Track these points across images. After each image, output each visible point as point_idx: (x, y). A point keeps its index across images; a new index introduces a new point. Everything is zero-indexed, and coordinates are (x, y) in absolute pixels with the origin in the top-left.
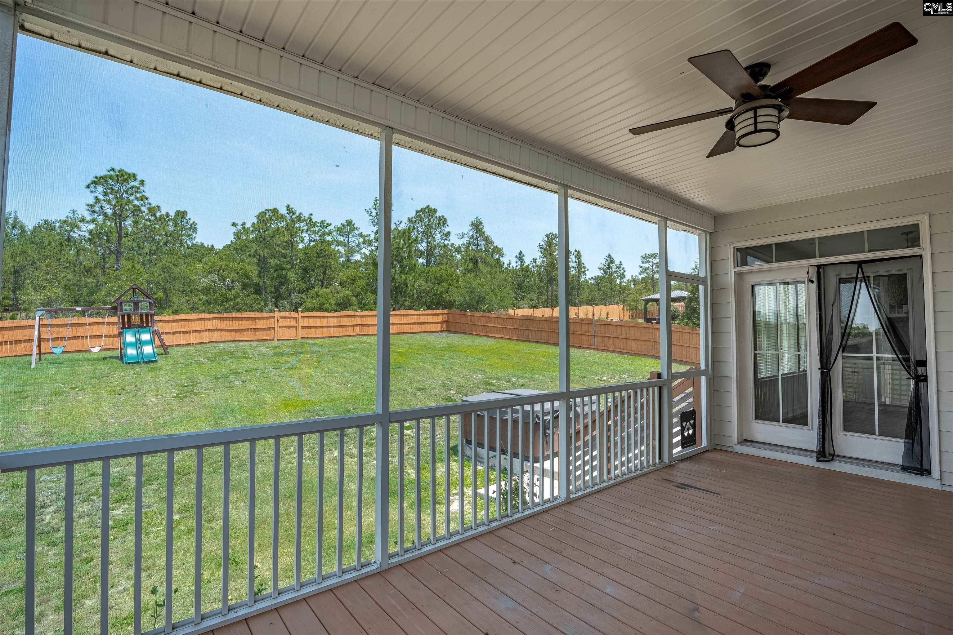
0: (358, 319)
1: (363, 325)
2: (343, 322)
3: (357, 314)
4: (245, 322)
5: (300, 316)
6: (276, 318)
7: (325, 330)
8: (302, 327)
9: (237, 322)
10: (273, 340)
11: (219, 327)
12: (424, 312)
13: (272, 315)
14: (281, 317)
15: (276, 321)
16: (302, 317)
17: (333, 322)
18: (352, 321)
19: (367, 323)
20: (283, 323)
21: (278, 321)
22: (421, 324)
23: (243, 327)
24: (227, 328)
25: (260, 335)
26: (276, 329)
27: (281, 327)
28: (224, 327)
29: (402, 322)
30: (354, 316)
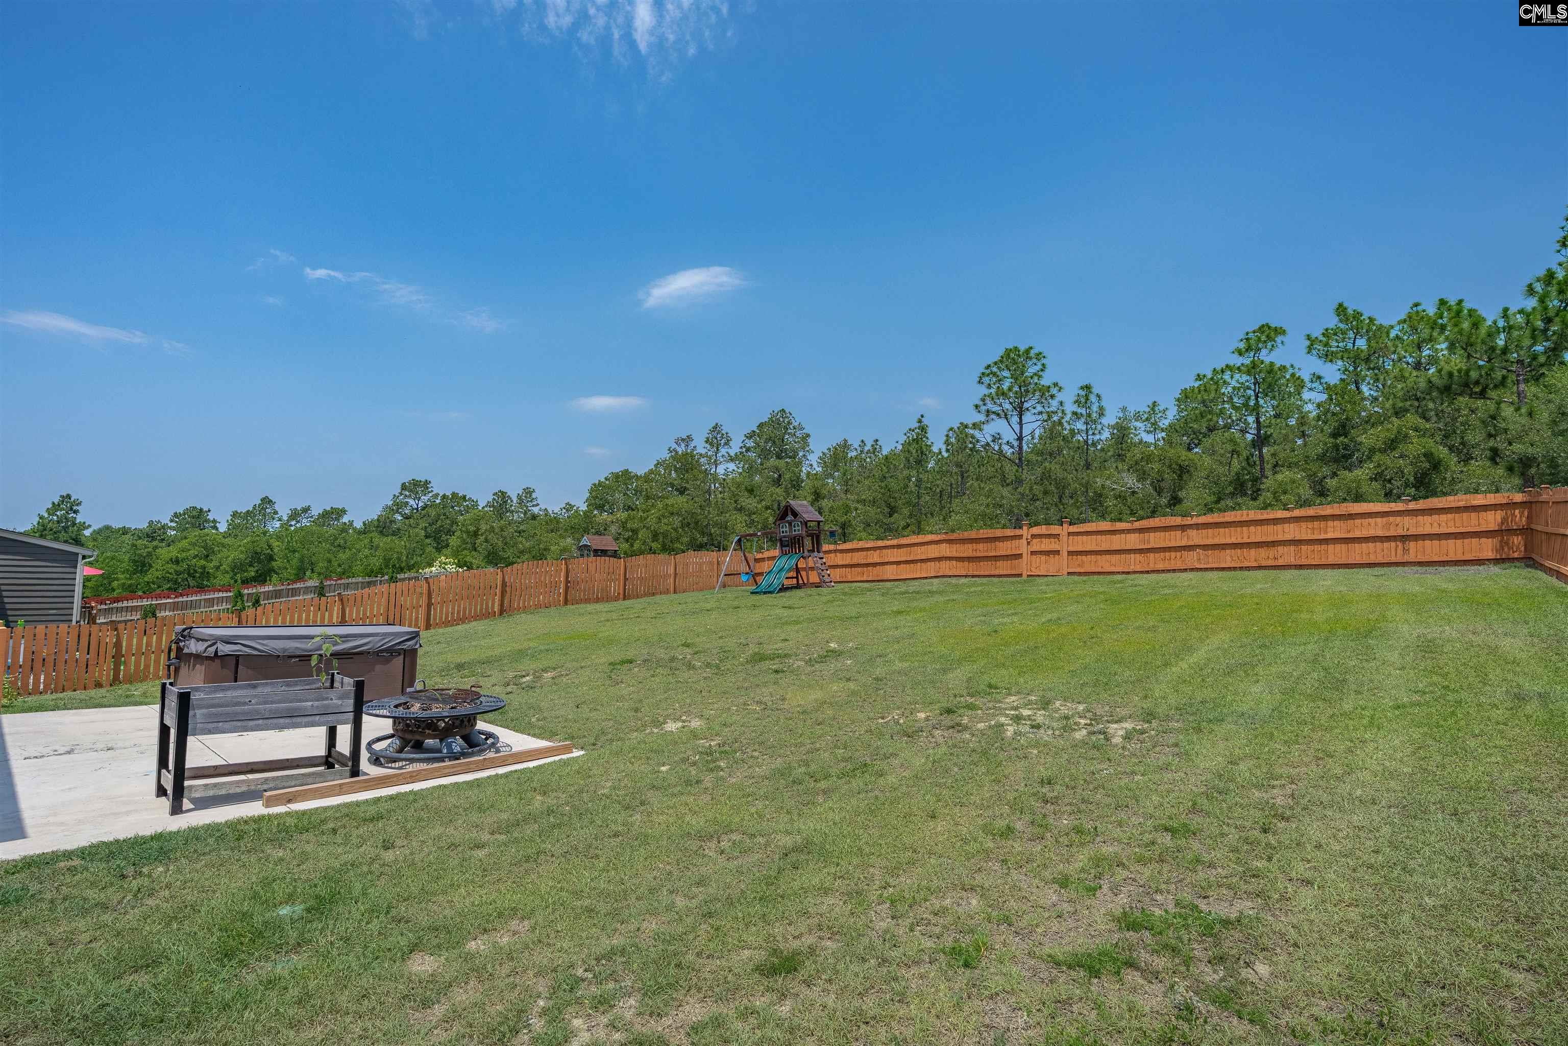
0: (1193, 533)
1: (1205, 547)
2: (1156, 540)
3: (1189, 521)
4: (981, 546)
5: (1065, 533)
6: (1024, 537)
7: (1115, 558)
8: (1070, 553)
9: (970, 546)
10: (1020, 575)
11: (948, 554)
12: (1412, 506)
13: (1018, 532)
14: (1034, 536)
15: (1025, 542)
16: (1069, 534)
17: (1133, 541)
18: (1177, 538)
19: (1217, 541)
20: (1037, 545)
21: (1028, 543)
22: (1404, 538)
23: (979, 554)
24: (958, 555)
25: (1003, 567)
26: (1025, 555)
27: (1033, 553)
28: (955, 554)
29: (1330, 535)
30: (1183, 528)
